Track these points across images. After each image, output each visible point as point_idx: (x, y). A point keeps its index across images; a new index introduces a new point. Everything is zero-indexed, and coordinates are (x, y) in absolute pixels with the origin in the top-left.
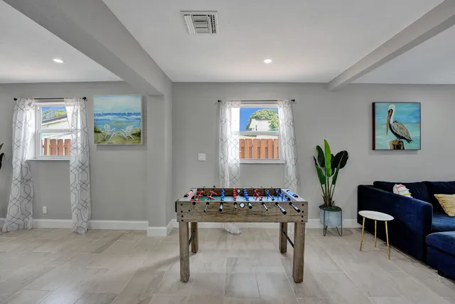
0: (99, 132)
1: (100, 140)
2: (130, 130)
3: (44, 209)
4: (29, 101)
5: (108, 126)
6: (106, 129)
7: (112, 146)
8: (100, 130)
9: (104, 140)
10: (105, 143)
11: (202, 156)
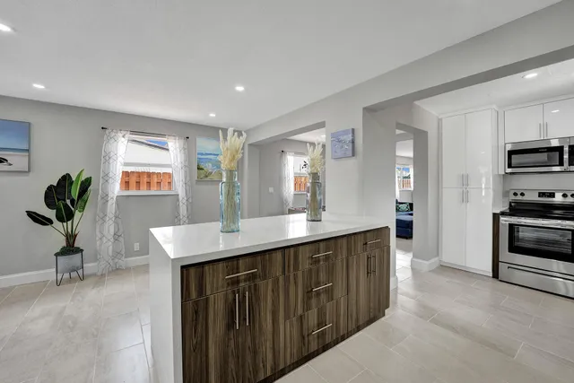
0: (202, 169)
1: (203, 176)
3: (137, 246)
4: (123, 132)
6: (208, 167)
7: (213, 182)
8: (203, 167)
9: (207, 176)
10: (208, 179)
11: (271, 190)
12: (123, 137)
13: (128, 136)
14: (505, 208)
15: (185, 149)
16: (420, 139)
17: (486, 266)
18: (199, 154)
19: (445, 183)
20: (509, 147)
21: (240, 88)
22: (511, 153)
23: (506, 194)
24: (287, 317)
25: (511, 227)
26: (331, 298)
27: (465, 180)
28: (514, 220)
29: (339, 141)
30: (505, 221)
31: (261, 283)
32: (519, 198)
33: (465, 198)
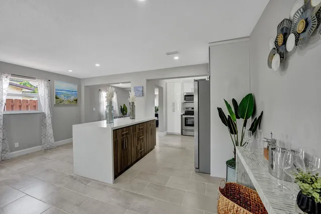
0: (58, 98)
1: (59, 102)
2: (72, 98)
3: (17, 145)
4: (6, 75)
5: (63, 96)
6: (62, 97)
7: (65, 105)
9: (61, 102)
10: (61, 104)
11: (94, 109)
12: (6, 77)
13: (10, 77)
14: (184, 113)
15: (48, 87)
16: (161, 90)
17: (179, 132)
18: (56, 90)
19: (168, 106)
20: (185, 94)
21: (98, 65)
22: (185, 96)
23: (184, 109)
24: (134, 146)
25: (185, 118)
26: (143, 141)
27: (174, 104)
28: (186, 116)
29: (137, 90)
30: (184, 117)
31: (128, 136)
32: (187, 110)
33: (174, 111)
